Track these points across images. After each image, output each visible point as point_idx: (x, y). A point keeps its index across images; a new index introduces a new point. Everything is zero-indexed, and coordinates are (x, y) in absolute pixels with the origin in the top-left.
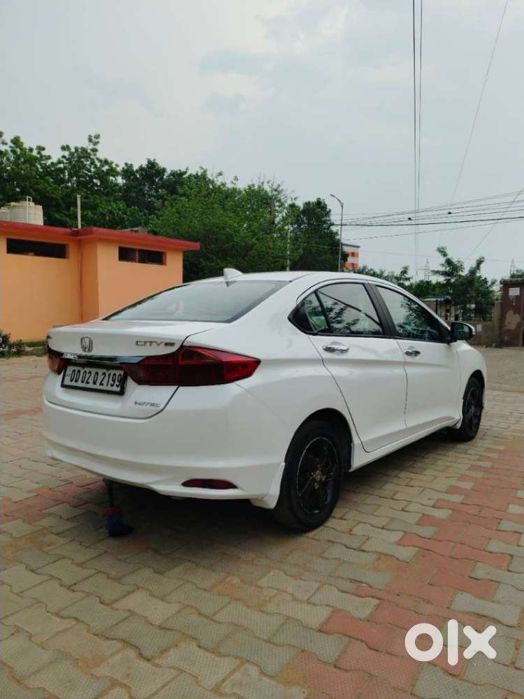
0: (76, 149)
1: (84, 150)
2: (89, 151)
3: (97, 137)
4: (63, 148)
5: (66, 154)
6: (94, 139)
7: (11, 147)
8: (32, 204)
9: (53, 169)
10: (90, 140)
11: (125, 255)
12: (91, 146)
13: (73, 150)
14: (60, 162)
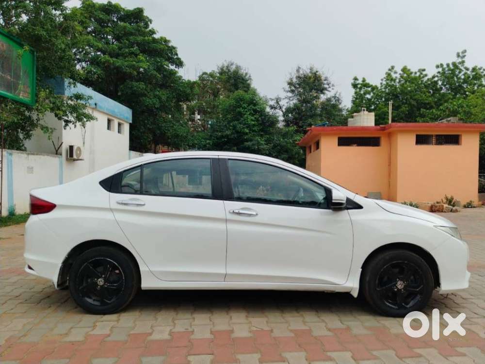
0: (448, 65)
1: (454, 64)
2: (457, 64)
3: (465, 51)
4: (437, 67)
5: (440, 70)
6: (461, 55)
7: (400, 74)
8: (366, 112)
9: (429, 82)
10: (458, 56)
11: (422, 140)
12: (460, 60)
13: (445, 66)
14: (434, 77)
